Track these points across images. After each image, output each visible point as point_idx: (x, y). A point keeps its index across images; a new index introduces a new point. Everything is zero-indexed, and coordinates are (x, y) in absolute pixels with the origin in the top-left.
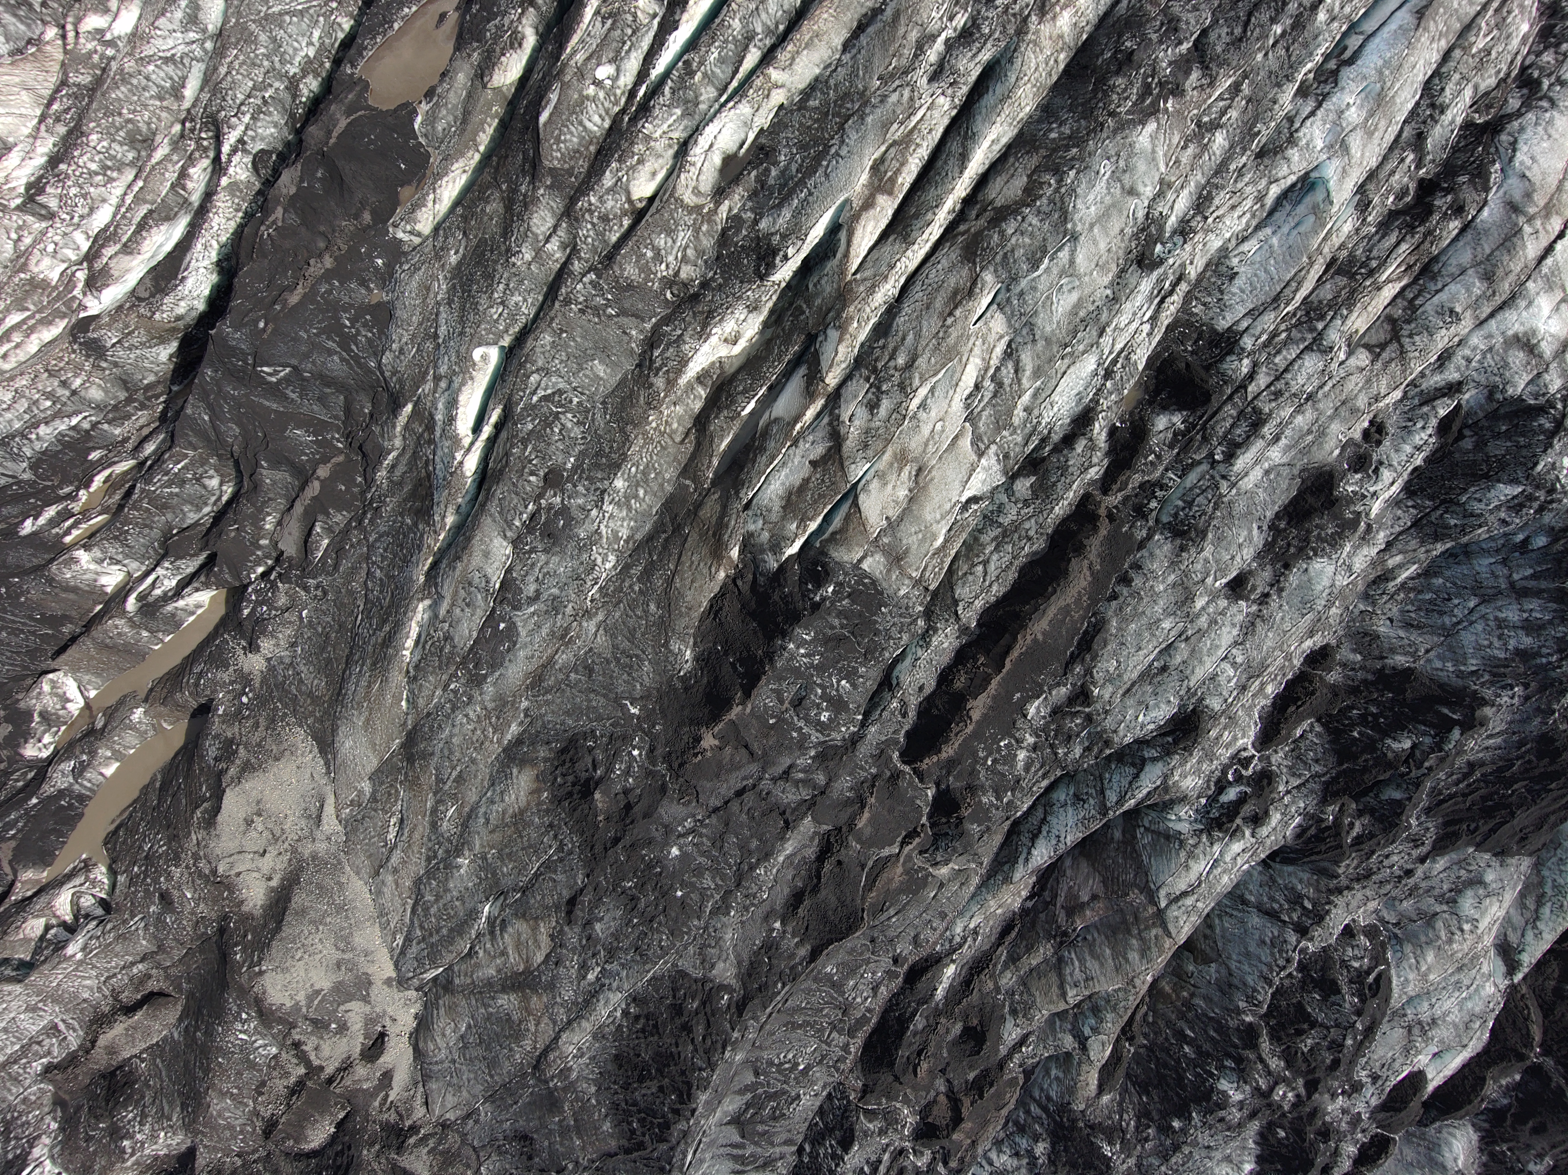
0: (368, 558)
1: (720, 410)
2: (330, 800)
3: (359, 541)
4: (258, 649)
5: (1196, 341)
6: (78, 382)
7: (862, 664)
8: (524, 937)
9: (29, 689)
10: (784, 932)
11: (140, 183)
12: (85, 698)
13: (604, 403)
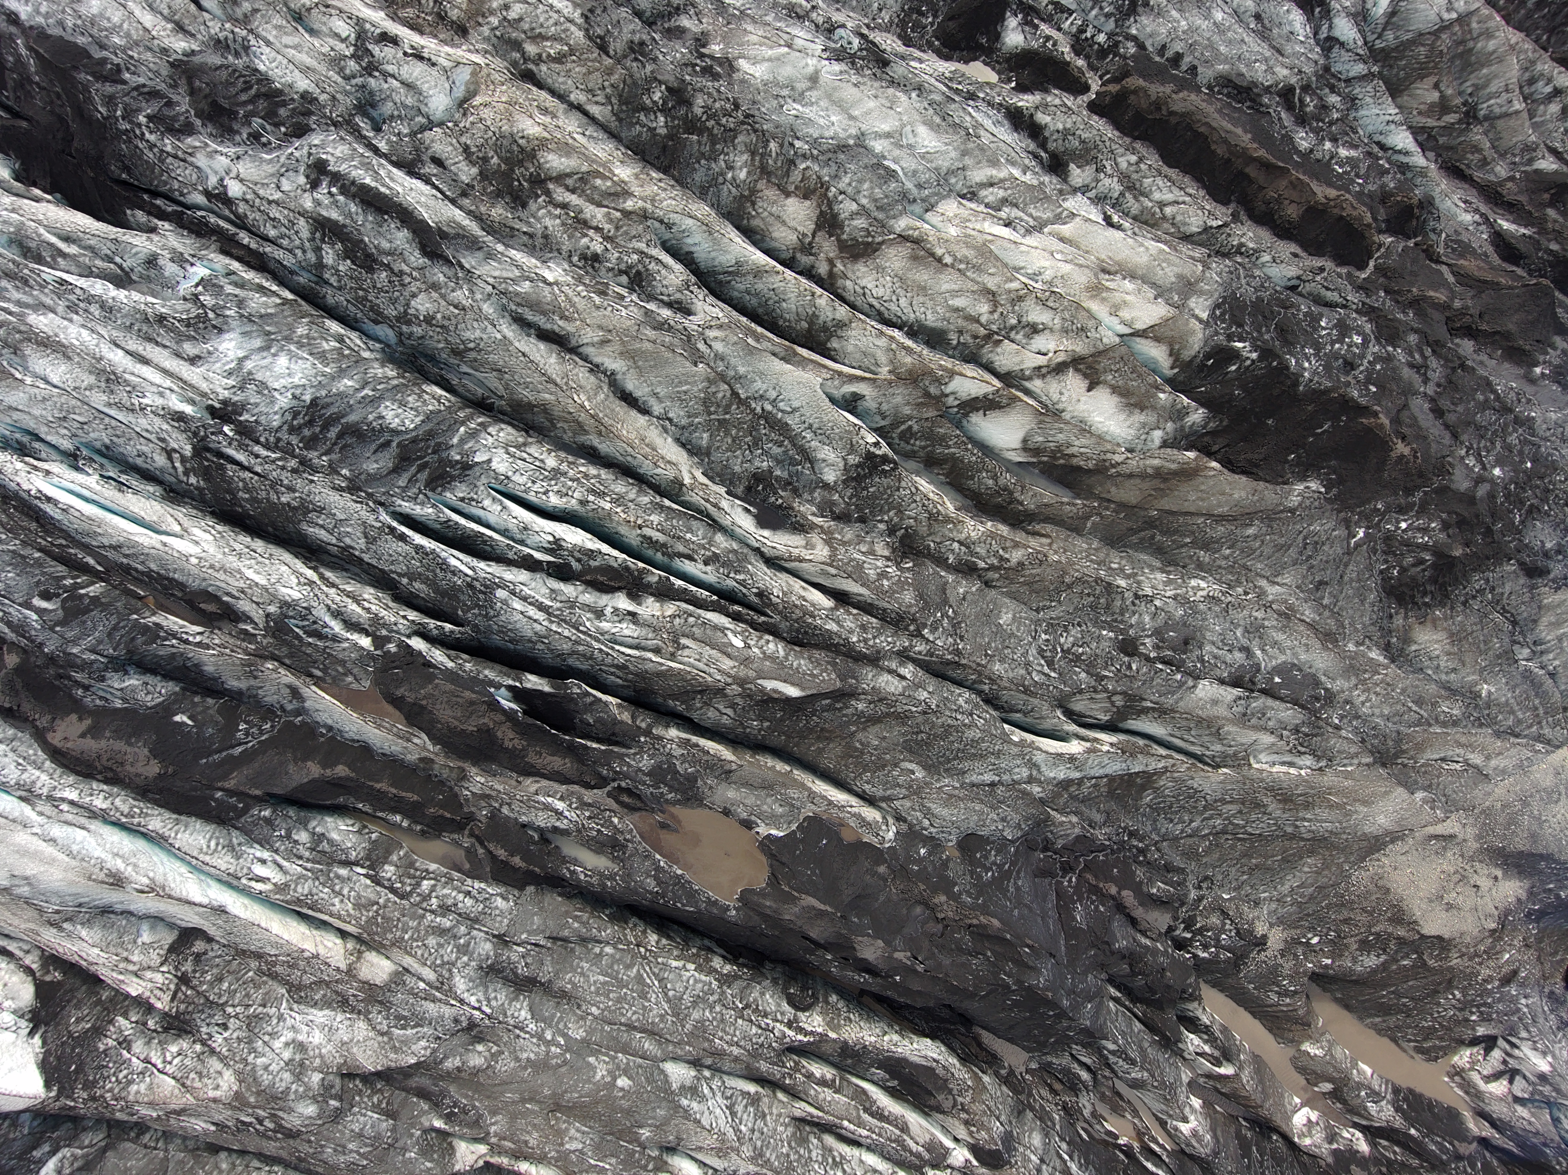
0: (1176, 839)
1: (1013, 501)
2: (1430, 830)
3: (1158, 850)
4: (1264, 937)
5: (922, 14)
6: (1033, 1157)
7: (1299, 310)
8: (1553, 619)
9: (1314, 1157)
10: (1545, 362)
11: (846, 1123)
12: (1303, 1105)
13: (1037, 611)
